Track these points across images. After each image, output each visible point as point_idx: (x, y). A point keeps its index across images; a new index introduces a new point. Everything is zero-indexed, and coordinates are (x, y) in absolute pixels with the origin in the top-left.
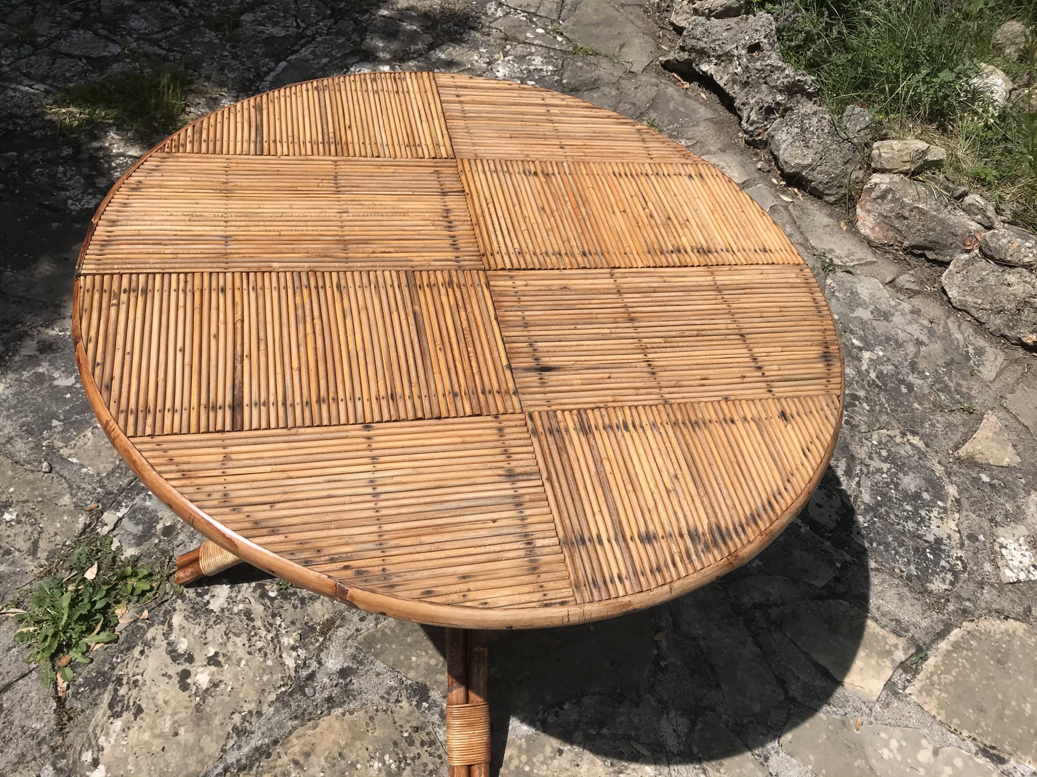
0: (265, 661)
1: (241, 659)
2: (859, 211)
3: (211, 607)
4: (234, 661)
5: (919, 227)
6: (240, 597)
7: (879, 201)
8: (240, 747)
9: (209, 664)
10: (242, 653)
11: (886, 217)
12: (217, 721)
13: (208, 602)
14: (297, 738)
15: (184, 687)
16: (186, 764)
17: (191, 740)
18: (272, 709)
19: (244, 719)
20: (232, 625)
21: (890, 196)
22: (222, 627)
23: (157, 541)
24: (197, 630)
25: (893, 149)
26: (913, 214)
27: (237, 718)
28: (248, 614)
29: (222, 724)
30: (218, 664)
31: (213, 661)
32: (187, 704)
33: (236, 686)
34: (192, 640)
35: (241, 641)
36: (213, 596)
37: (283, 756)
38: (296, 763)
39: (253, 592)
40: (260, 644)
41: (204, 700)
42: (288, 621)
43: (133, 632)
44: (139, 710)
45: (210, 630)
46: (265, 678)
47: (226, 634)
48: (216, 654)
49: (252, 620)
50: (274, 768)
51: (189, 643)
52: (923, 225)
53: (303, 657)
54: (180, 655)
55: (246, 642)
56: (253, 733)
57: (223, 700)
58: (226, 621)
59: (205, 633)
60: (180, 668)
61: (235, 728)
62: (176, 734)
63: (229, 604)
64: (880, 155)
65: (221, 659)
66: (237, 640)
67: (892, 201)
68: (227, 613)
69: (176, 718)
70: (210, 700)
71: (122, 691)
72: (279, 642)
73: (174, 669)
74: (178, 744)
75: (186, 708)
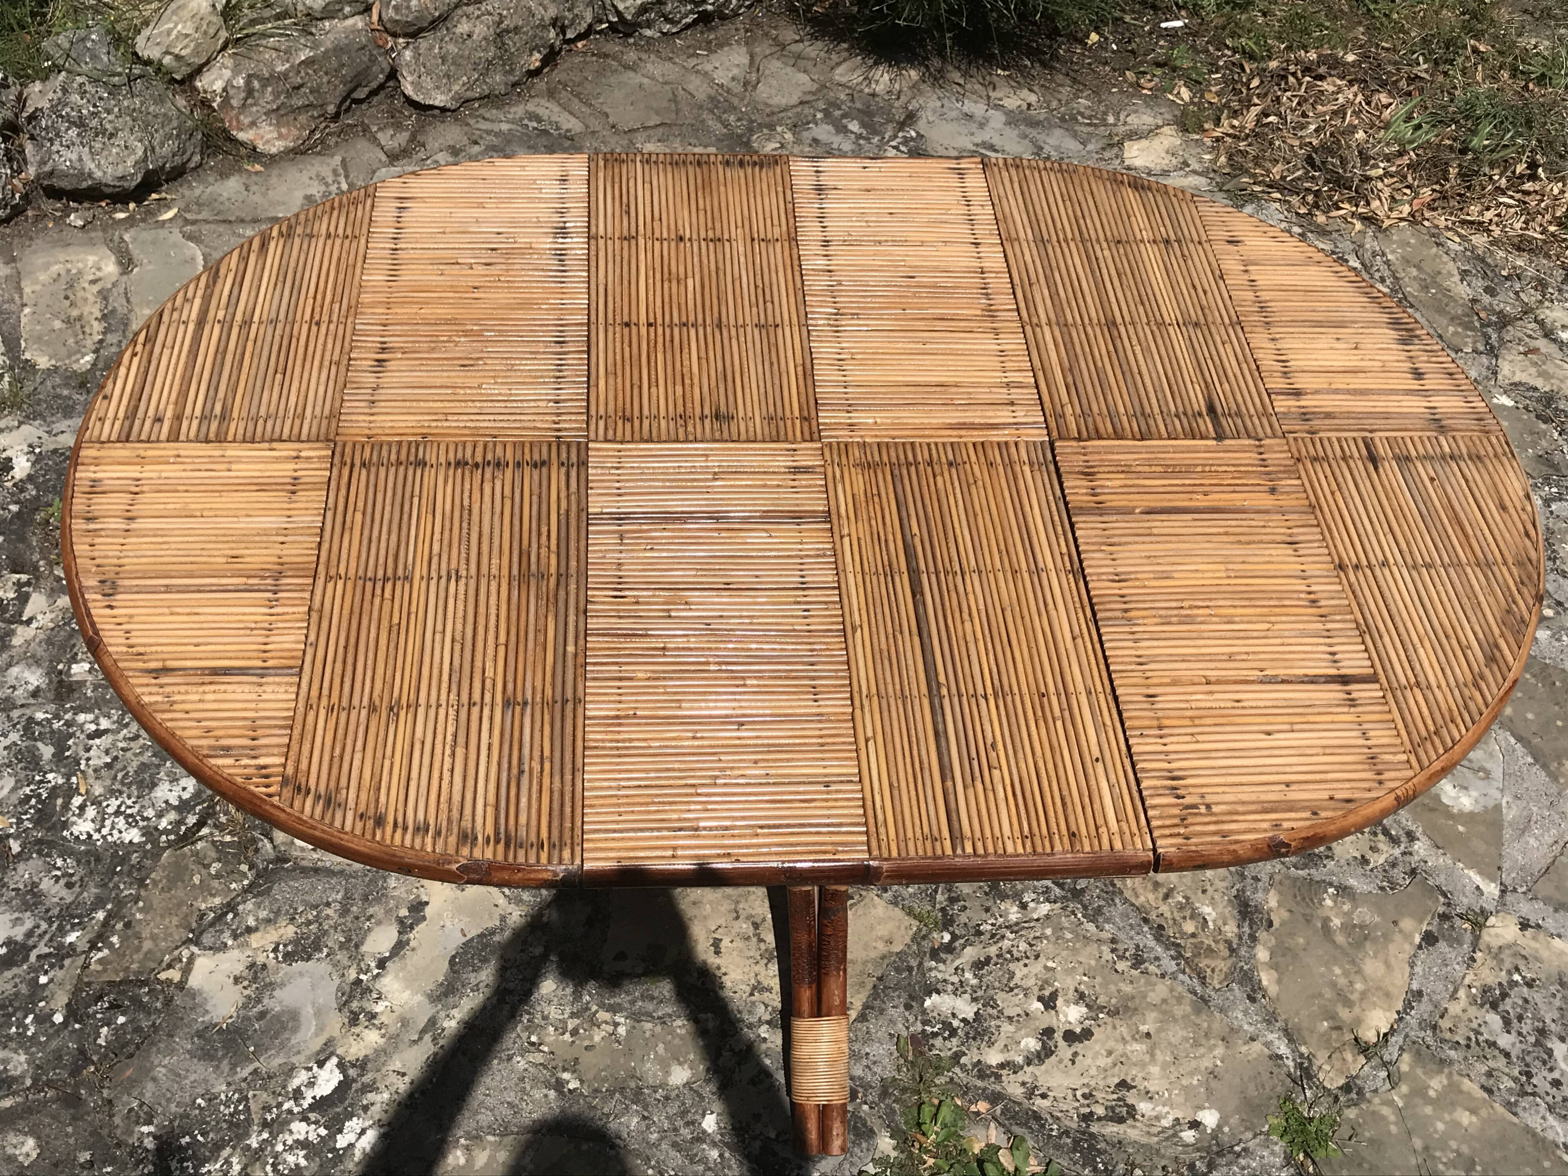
0: (1046, 938)
1: (1046, 968)
2: (242, 136)
3: (970, 1016)
4: (1049, 975)
5: (325, 80)
6: (955, 979)
7: (249, 101)
8: (1157, 959)
9: (1054, 1008)
10: (1036, 968)
11: (278, 109)
12: (1127, 989)
13: (964, 1020)
14: (1137, 896)
15: (1087, 1034)
16: (1183, 1017)
17: (1154, 1015)
18: (1107, 926)
19: (1122, 957)
20: (997, 984)
21: (256, 84)
22: (1001, 998)
23: (865, 1107)
24: (1007, 1028)
25: (187, 36)
26: (303, 74)
27: (1122, 966)
28: (979, 965)
29: (1131, 982)
30: (1054, 996)
31: (1049, 1002)
32: (1109, 1027)
33: (1081, 970)
34: (1023, 1032)
35: (1019, 970)
36: (954, 1015)
37: (1160, 911)
38: (1166, 896)
39: (944, 962)
40: (1023, 946)
41: (1101, 1009)
42: (984, 916)
43: (1013, 1118)
44: (1123, 1085)
45: (1007, 1013)
46: (1069, 936)
47: (1011, 990)
48: (1040, 999)
49: (988, 960)
50: (1174, 920)
51: (1027, 1036)
52: (326, 73)
53: (1034, 896)
54: (1044, 1046)
55: (1022, 963)
56: (1138, 946)
57: (1101, 985)
58: (991, 992)
59: (1010, 1018)
60: (1062, 1043)
61: (1134, 966)
62: (1148, 1035)
63: (965, 992)
64: (178, 58)
65: (1047, 993)
66: (1018, 975)
67: (264, 86)
68: (980, 993)
69: (1128, 1038)
70: (1102, 1001)
71: (1100, 1111)
72: (1017, 924)
73: (1064, 1051)
74: (1159, 1031)
75: (1114, 1027)
